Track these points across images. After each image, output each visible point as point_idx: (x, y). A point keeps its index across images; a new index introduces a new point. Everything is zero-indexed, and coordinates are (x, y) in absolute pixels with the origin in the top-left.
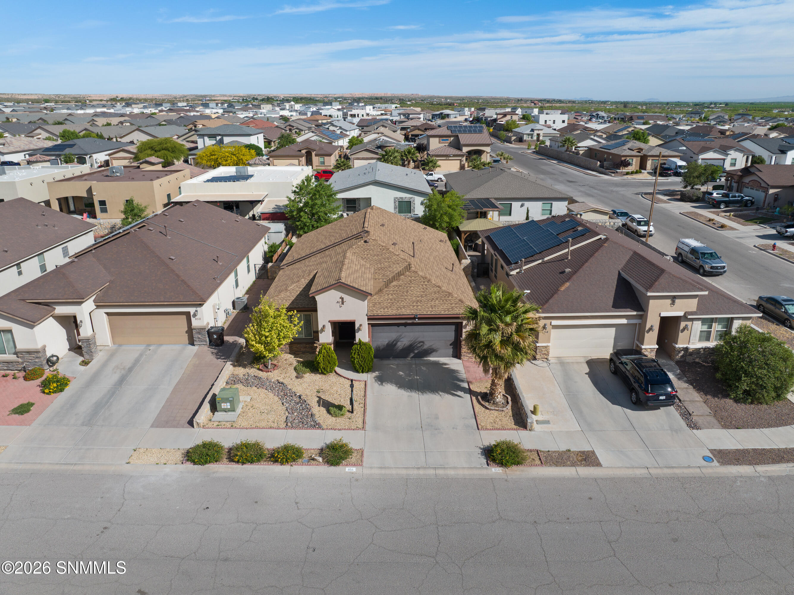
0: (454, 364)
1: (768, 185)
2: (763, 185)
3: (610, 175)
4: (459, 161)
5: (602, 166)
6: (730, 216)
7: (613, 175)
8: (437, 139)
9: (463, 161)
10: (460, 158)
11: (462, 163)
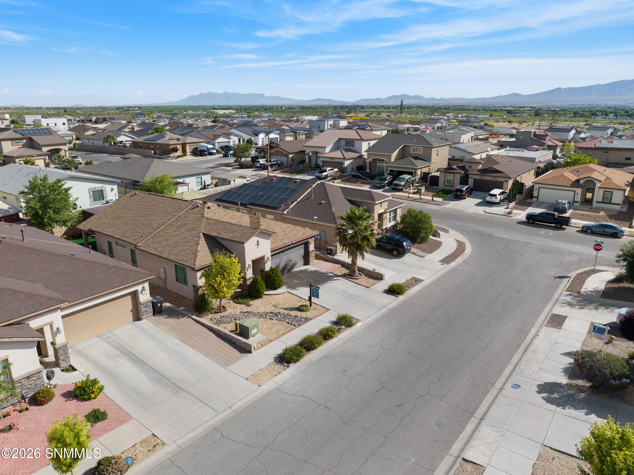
0: (310, 268)
1: (289, 153)
2: (284, 153)
3: (168, 159)
4: (43, 160)
5: (155, 153)
6: (279, 173)
7: (170, 159)
8: (9, 142)
9: (46, 159)
10: (44, 157)
11: (46, 161)
